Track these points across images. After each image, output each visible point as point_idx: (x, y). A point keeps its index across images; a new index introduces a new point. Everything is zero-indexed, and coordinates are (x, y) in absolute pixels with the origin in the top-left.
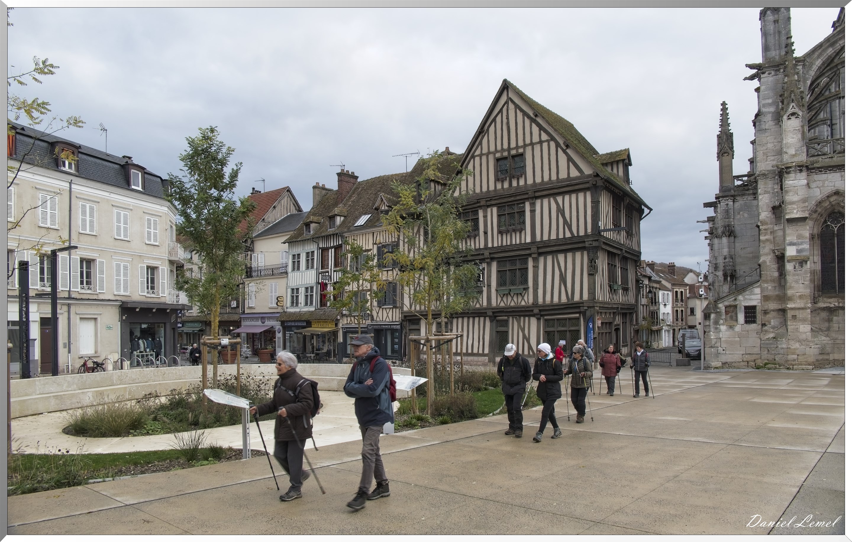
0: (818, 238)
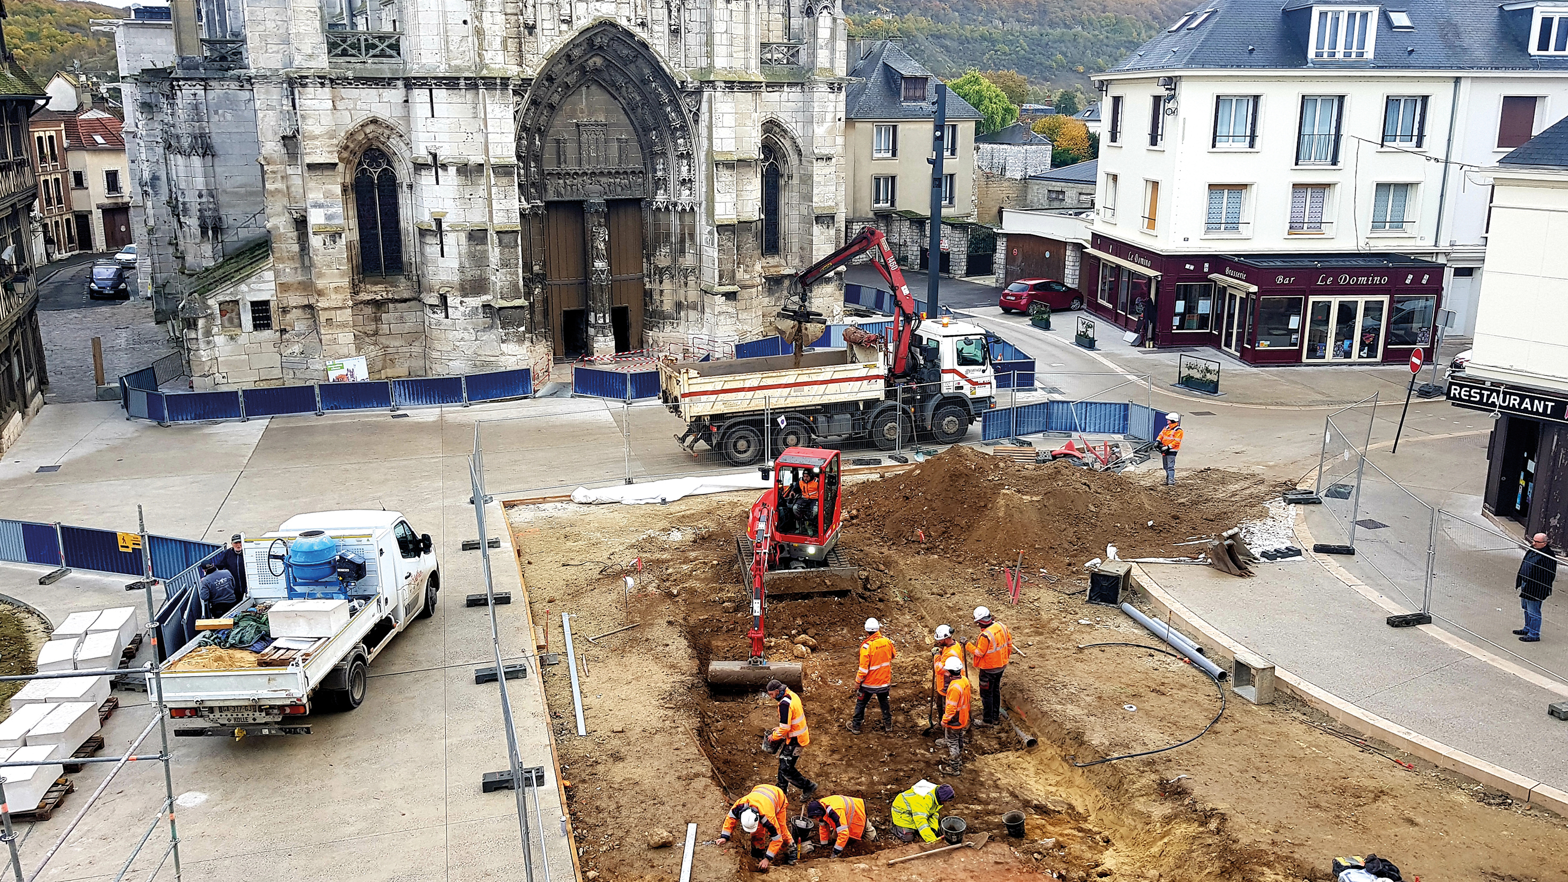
0: (352, 190)
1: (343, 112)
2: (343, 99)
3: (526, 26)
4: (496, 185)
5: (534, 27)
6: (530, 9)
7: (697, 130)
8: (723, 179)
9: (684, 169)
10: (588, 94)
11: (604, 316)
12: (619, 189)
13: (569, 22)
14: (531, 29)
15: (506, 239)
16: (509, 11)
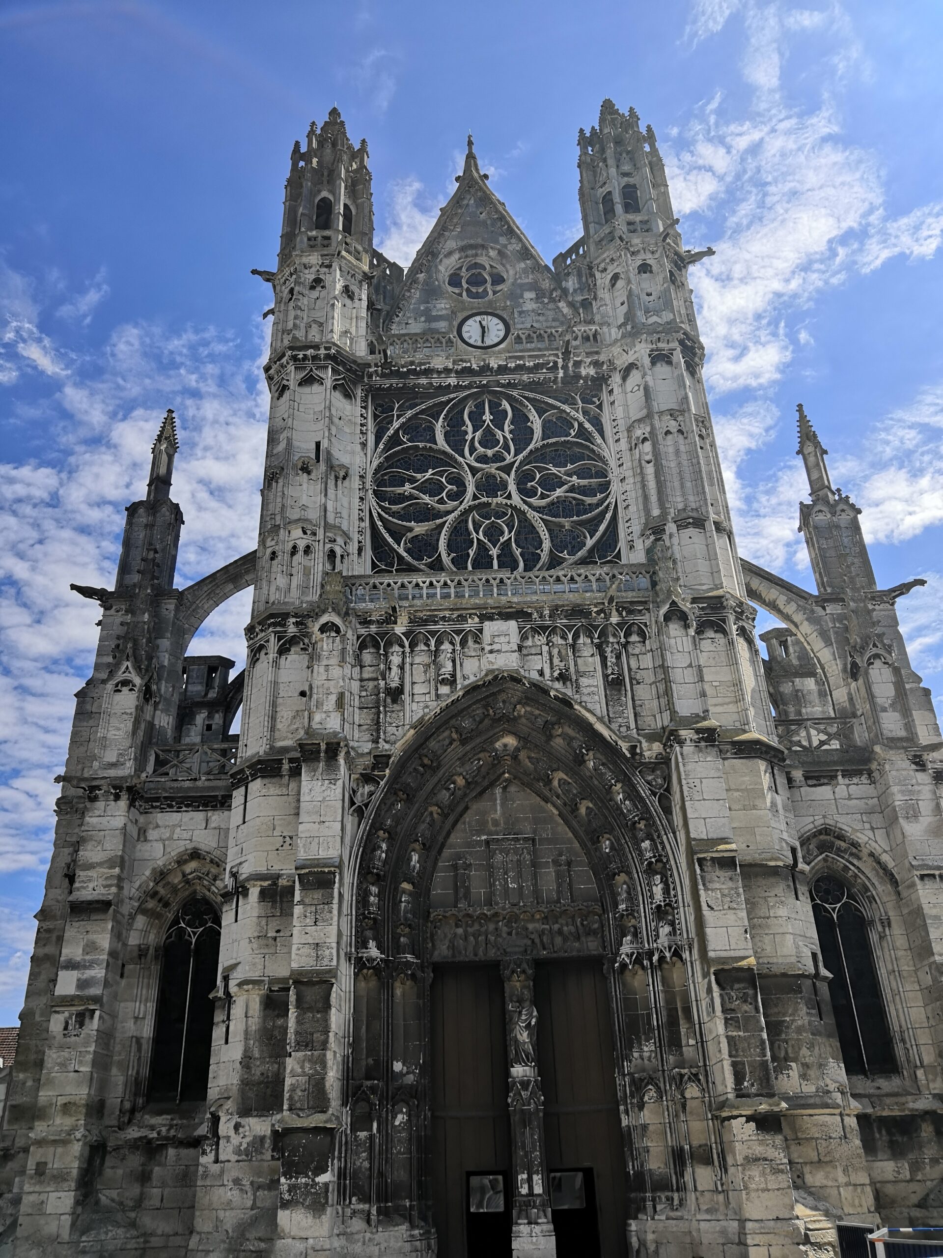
0: (156, 957)
1: (155, 844)
2: (157, 826)
3: (389, 691)
4: (301, 902)
5: (400, 690)
6: (395, 670)
7: (670, 822)
8: (717, 886)
9: (658, 890)
10: (504, 800)
11: (530, 1181)
12: (558, 940)
13: (452, 681)
14: (396, 694)
15: (311, 994)
16: (366, 675)
